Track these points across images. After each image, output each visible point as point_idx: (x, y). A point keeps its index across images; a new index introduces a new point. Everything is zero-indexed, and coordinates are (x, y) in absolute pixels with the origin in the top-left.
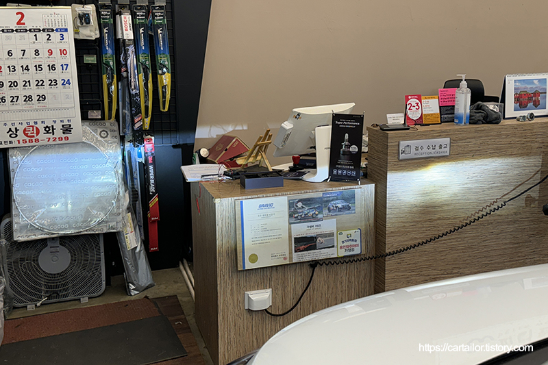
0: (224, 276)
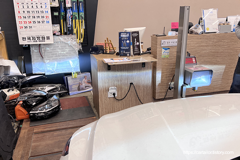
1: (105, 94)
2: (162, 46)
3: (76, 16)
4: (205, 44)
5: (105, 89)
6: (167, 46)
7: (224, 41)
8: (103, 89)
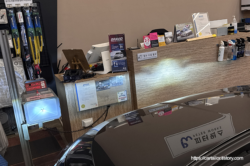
0: (72, 115)
1: (78, 123)
2: (139, 60)
3: (32, 31)
4: (185, 54)
5: (78, 118)
6: (145, 59)
7: (205, 47)
8: (76, 118)
